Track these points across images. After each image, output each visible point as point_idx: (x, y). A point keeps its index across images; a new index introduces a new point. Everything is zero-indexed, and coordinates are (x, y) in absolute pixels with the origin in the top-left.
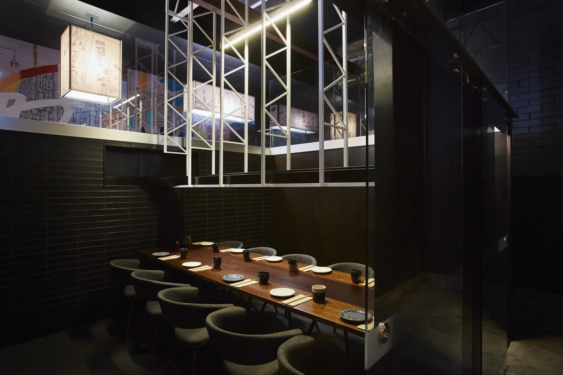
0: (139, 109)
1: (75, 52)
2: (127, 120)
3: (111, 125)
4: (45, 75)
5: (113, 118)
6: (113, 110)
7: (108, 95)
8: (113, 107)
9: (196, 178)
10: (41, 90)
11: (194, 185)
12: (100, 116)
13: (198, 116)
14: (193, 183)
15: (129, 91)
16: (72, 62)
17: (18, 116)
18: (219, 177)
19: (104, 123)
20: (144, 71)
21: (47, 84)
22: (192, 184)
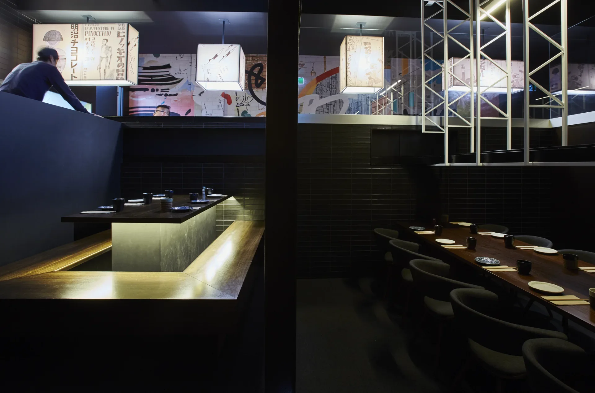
0: (401, 93)
1: (350, 56)
2: (391, 104)
3: (378, 111)
4: (331, 77)
5: (380, 104)
6: (379, 97)
7: (374, 86)
8: (379, 94)
9: (454, 157)
10: (328, 89)
11: (451, 163)
12: (369, 103)
13: (456, 92)
14: (450, 161)
15: (393, 77)
16: (347, 64)
17: (314, 113)
18: (476, 155)
19: (373, 109)
20: (405, 57)
21: (332, 83)
22: (448, 163)
